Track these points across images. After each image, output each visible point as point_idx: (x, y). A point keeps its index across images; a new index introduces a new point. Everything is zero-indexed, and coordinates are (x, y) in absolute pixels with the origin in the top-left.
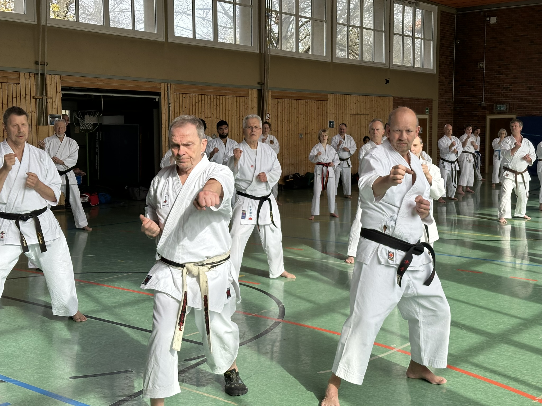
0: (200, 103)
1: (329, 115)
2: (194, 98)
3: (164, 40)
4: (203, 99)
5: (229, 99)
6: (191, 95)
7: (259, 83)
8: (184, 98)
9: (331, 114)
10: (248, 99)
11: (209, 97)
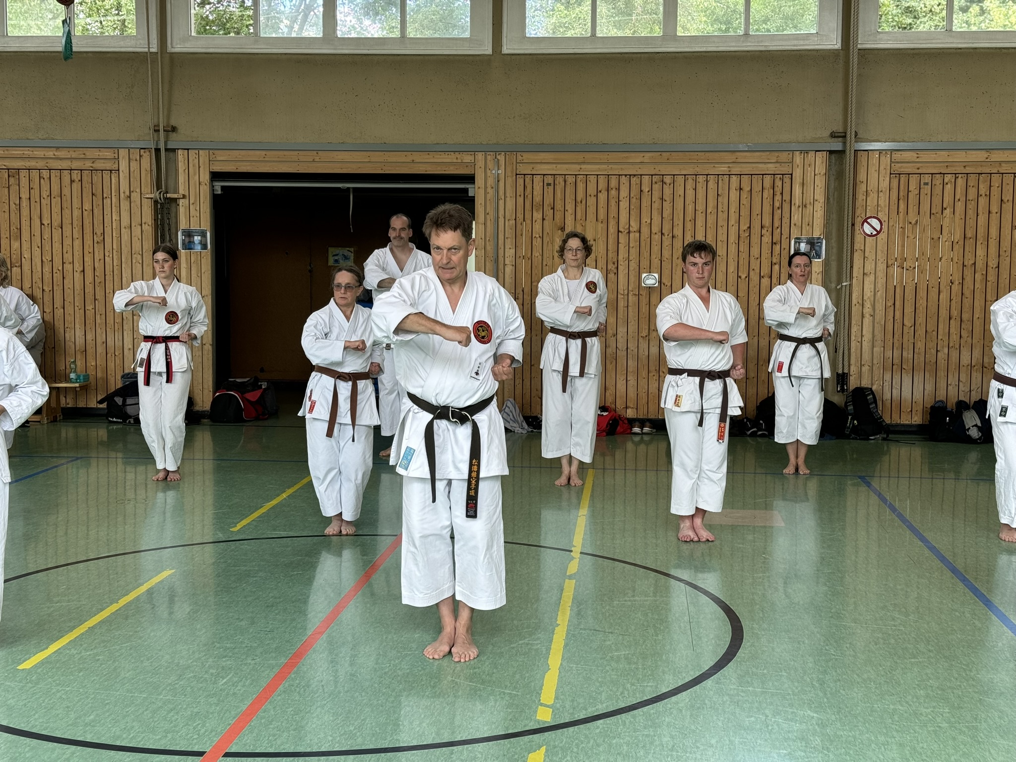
0: (603, 197)
2: (581, 186)
3: (489, 51)
4: (614, 183)
5: (712, 185)
6: (570, 179)
7: (833, 135)
8: (549, 184)
10: (787, 179)
11: (633, 180)
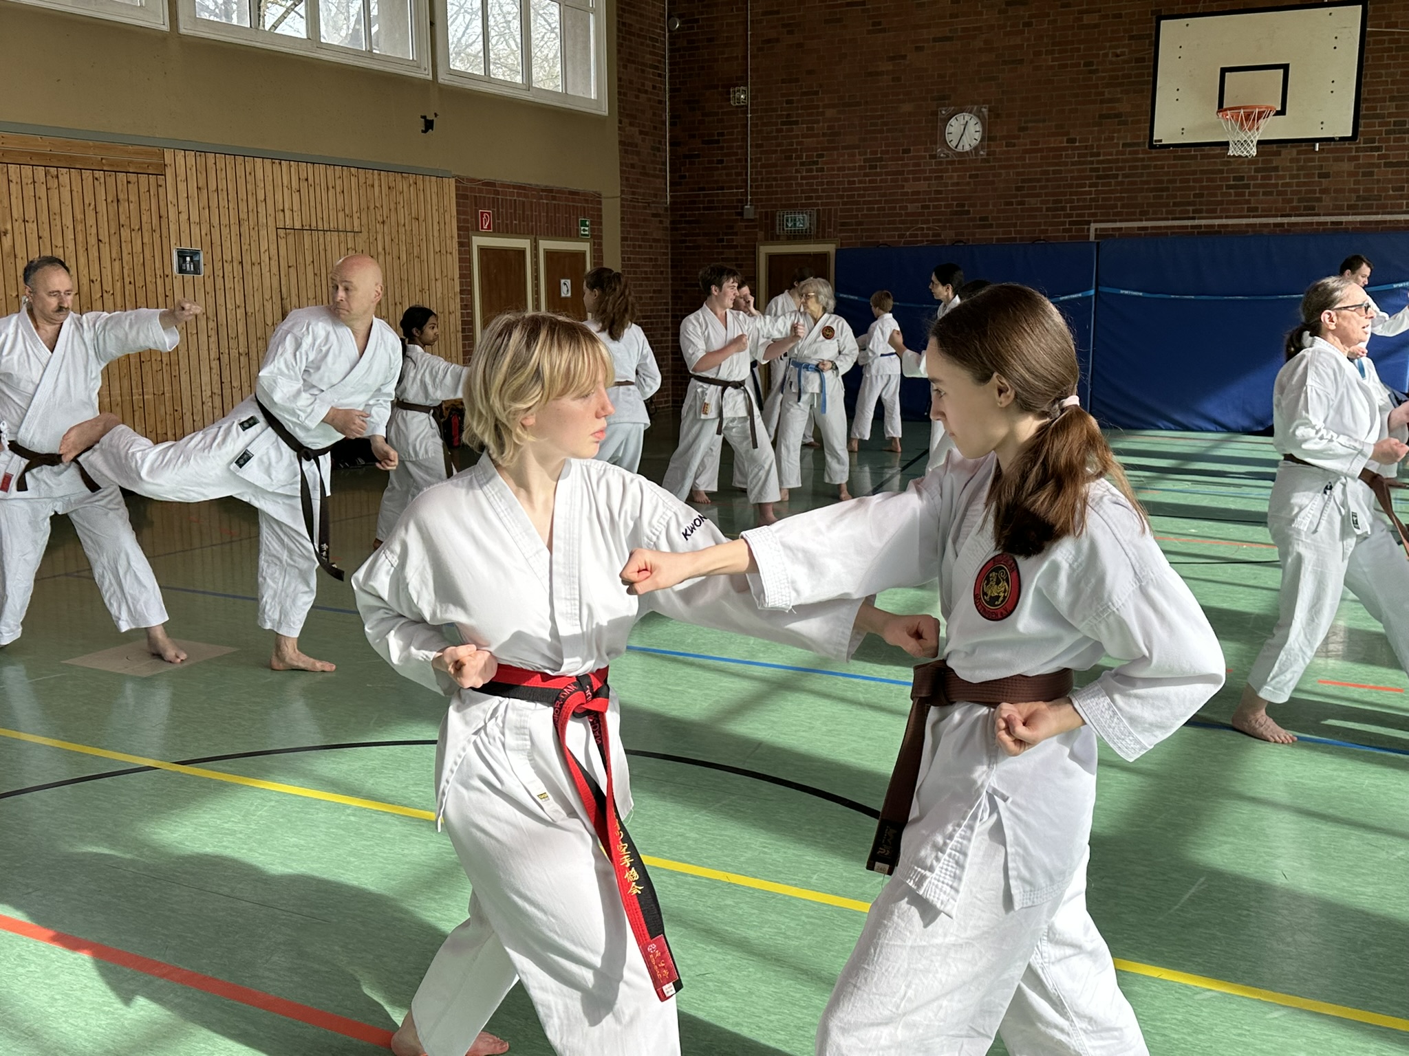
1: (173, 227)
9: (184, 227)
